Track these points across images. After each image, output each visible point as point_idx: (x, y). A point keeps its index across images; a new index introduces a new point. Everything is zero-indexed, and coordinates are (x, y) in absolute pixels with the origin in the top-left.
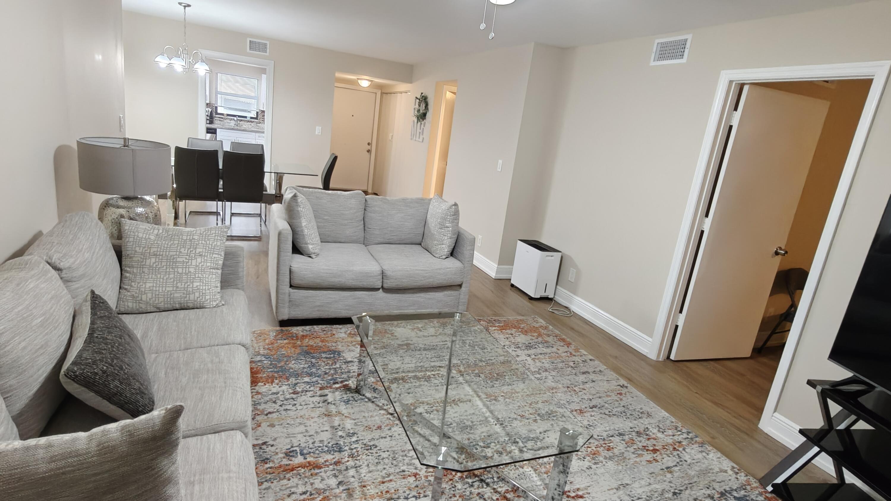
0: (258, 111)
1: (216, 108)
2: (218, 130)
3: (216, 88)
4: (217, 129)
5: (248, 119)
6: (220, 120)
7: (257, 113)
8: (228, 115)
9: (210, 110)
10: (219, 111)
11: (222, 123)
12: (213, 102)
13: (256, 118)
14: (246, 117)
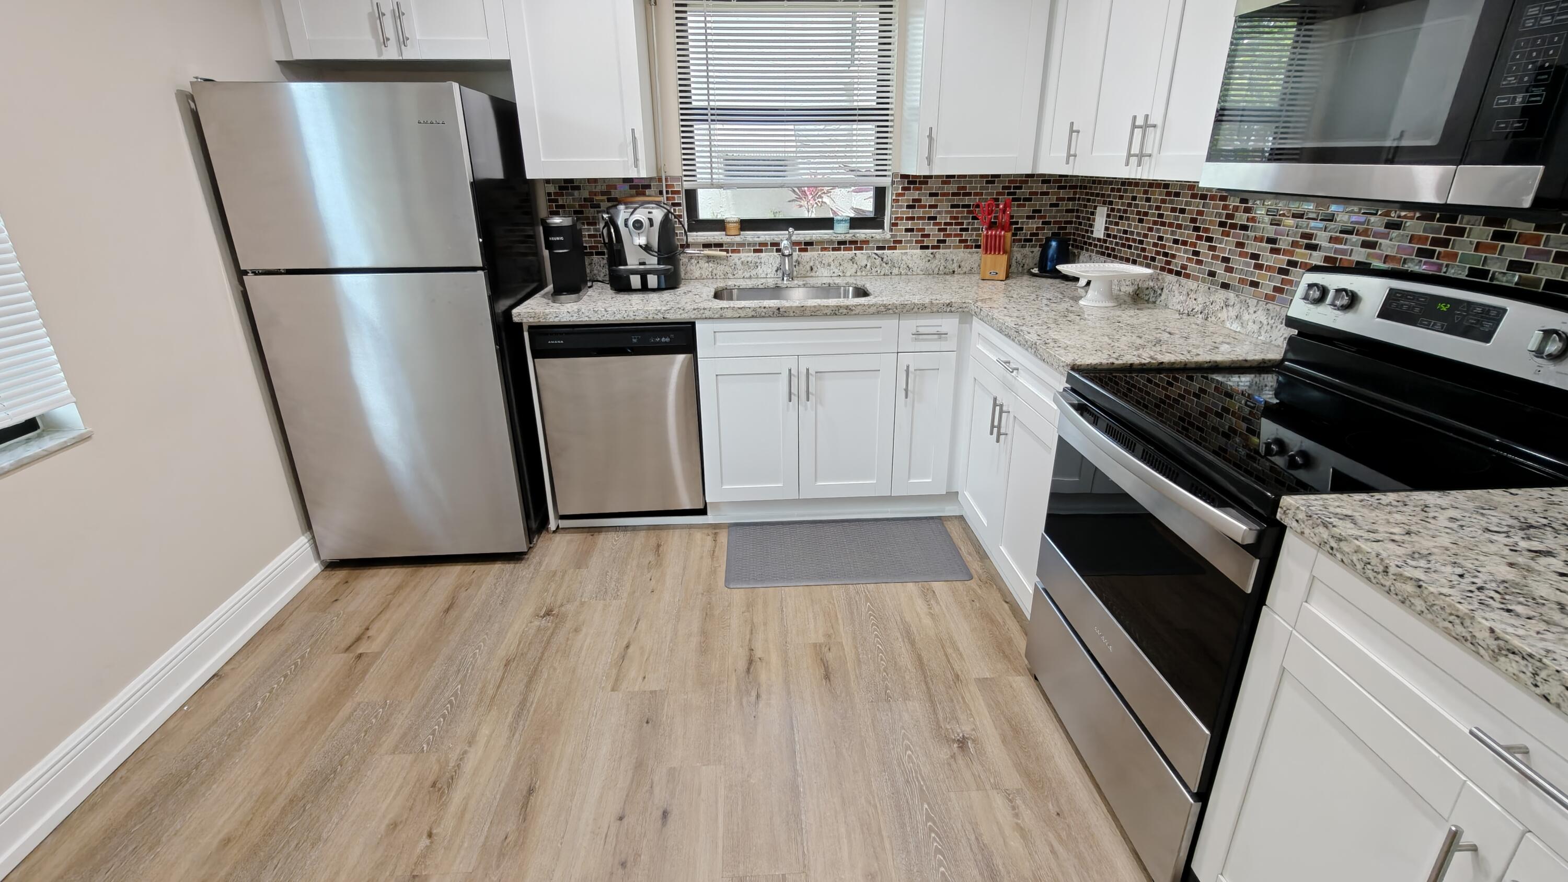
0: (886, 182)
1: (691, 196)
2: (701, 329)
3: (685, 92)
4: (699, 327)
5: (841, 231)
6: (709, 258)
7: (880, 193)
8: (747, 225)
9: (658, 215)
10: (704, 213)
11: (720, 269)
12: (675, 168)
13: (874, 222)
14: (826, 223)
